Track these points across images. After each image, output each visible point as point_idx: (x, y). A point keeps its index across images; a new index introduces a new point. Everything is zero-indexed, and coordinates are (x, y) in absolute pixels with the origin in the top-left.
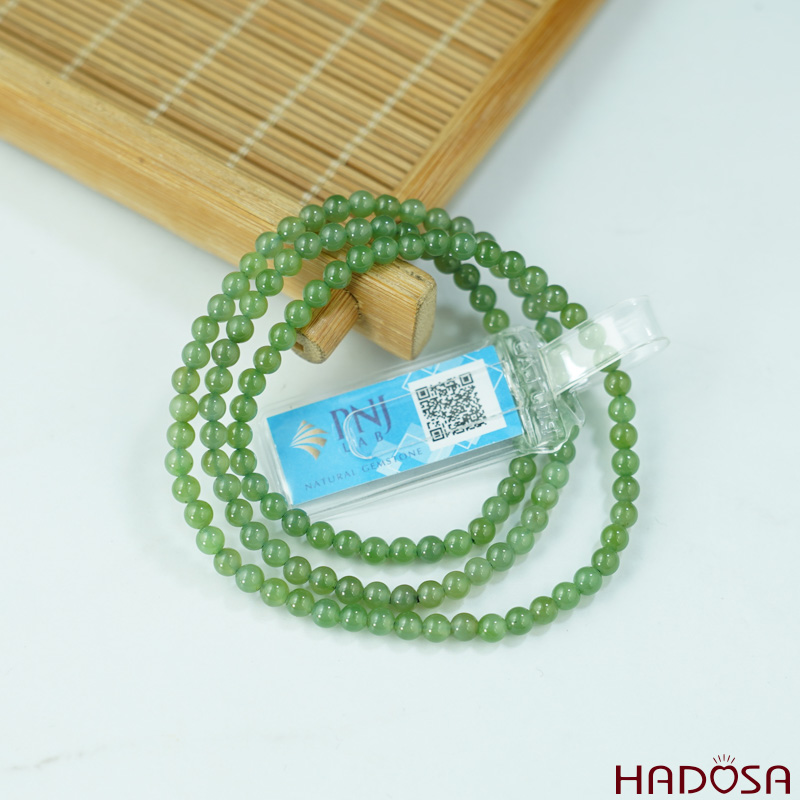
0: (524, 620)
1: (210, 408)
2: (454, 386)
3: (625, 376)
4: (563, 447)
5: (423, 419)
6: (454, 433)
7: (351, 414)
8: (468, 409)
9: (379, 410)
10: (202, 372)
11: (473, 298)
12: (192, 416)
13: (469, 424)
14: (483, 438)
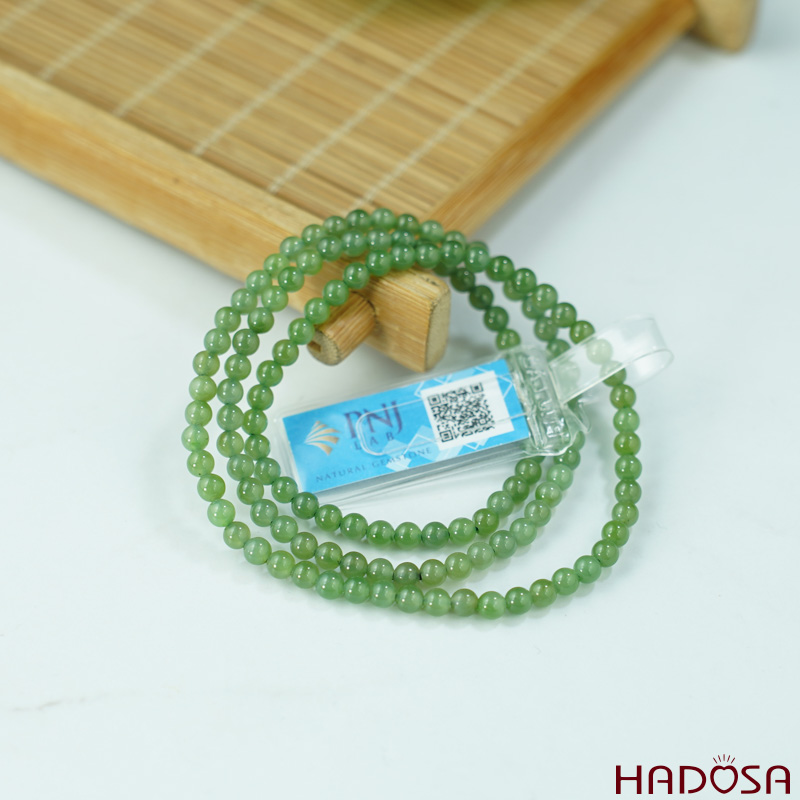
0: (523, 599)
1: (228, 391)
2: (465, 393)
3: (631, 390)
4: (567, 451)
5: (434, 422)
6: (463, 435)
7: (364, 415)
8: (477, 415)
9: (392, 413)
10: (223, 358)
11: (486, 318)
12: (211, 397)
13: (478, 427)
14: (490, 440)
